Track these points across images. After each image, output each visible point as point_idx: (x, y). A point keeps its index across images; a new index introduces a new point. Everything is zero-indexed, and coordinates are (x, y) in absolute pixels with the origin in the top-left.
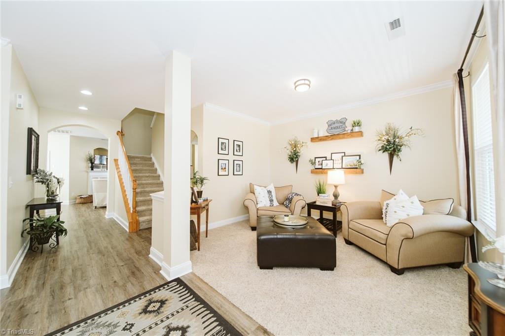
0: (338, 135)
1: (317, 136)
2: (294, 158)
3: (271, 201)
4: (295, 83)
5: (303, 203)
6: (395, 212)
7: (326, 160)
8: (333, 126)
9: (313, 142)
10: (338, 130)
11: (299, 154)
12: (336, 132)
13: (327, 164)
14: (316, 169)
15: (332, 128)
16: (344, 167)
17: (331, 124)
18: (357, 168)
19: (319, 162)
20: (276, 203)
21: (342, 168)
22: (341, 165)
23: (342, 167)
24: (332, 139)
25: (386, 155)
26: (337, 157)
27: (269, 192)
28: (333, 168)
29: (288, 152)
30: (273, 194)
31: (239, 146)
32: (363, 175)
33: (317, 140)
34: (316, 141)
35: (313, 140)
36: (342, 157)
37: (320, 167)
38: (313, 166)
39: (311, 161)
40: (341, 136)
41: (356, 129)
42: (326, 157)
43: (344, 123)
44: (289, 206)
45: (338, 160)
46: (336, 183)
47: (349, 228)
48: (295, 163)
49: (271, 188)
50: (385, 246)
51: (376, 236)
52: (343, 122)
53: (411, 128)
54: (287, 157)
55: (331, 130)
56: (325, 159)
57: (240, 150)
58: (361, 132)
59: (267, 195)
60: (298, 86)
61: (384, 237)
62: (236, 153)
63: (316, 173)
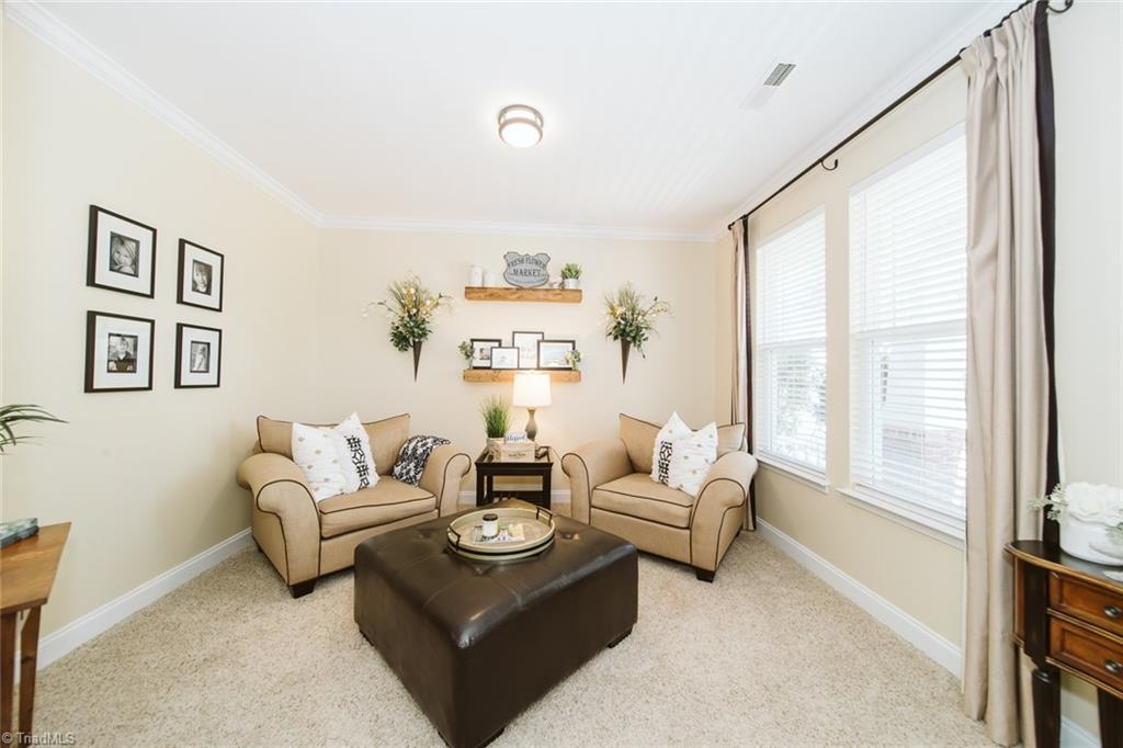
0: (530, 289)
1: (480, 286)
2: (410, 336)
3: (363, 471)
4: (505, 111)
5: (460, 464)
6: (686, 457)
7: (500, 346)
8: (519, 267)
9: (469, 299)
10: (531, 278)
11: (428, 326)
12: (525, 282)
13: (502, 358)
14: (475, 368)
15: (516, 272)
16: (542, 365)
17: (514, 262)
18: (570, 369)
19: (481, 350)
20: (373, 478)
21: (539, 368)
22: (536, 360)
23: (538, 365)
24: (519, 299)
25: (618, 344)
26: (527, 342)
27: (354, 443)
28: (519, 369)
29: (393, 316)
30: (366, 447)
31: (207, 269)
32: (581, 383)
33: (482, 295)
34: (479, 299)
35: (470, 292)
36: (539, 342)
37: (486, 363)
38: (467, 362)
39: (463, 347)
40: (541, 294)
41: (571, 284)
42: (499, 341)
43: (545, 266)
44: (418, 477)
45: (529, 350)
46: (532, 405)
47: (591, 506)
48: (411, 350)
49: (353, 426)
50: (688, 532)
51: (667, 514)
52: (540, 262)
53: (656, 299)
54: (387, 332)
55: (515, 278)
56: (497, 344)
57: (209, 286)
58: (580, 291)
59: (348, 453)
60: (507, 122)
61: (684, 512)
62: (189, 295)
63: (479, 380)
